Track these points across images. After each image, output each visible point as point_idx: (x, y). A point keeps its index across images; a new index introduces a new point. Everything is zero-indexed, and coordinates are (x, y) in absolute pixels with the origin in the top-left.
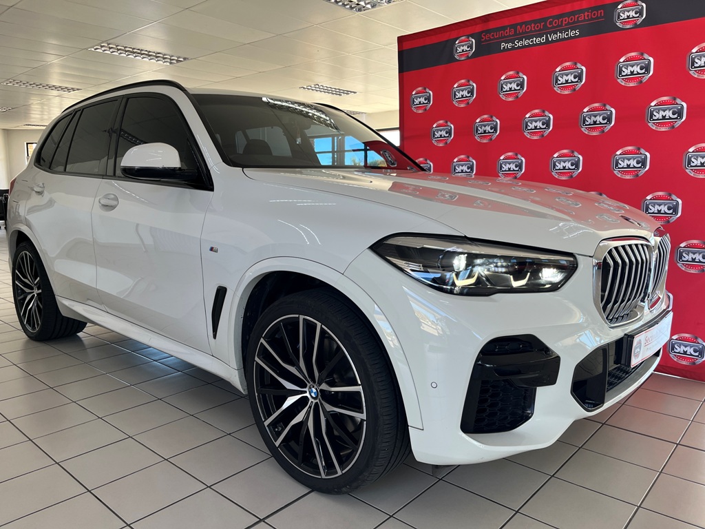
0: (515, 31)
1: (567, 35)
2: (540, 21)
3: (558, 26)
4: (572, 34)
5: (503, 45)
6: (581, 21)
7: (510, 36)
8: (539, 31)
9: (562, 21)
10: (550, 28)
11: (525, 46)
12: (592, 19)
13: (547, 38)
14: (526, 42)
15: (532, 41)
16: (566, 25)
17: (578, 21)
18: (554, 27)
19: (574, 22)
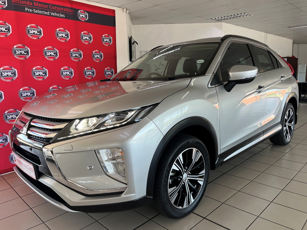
0: (33, 4)
1: (59, 15)
2: (46, 4)
3: (54, 10)
4: (62, 15)
5: (26, 9)
6: (65, 12)
7: (30, 5)
8: (46, 8)
9: (56, 8)
10: (51, 9)
11: (39, 14)
12: (69, 12)
13: (50, 13)
14: (40, 12)
15: (43, 12)
16: (58, 10)
17: (63, 11)
18: (52, 9)
19: (62, 11)
